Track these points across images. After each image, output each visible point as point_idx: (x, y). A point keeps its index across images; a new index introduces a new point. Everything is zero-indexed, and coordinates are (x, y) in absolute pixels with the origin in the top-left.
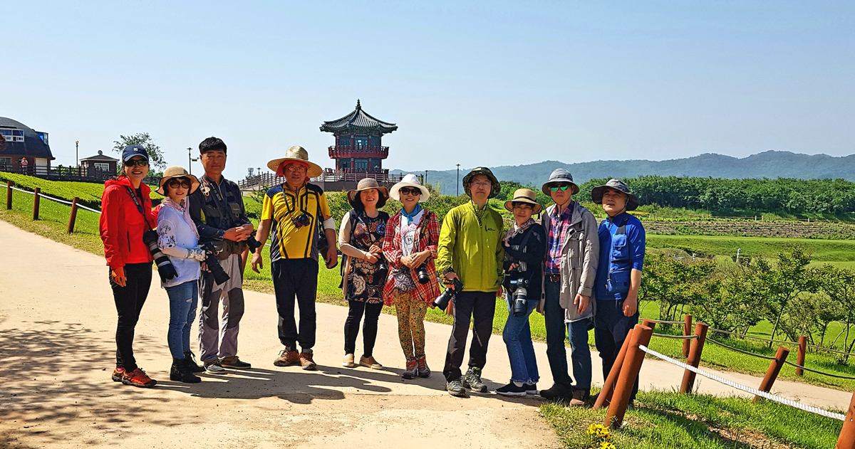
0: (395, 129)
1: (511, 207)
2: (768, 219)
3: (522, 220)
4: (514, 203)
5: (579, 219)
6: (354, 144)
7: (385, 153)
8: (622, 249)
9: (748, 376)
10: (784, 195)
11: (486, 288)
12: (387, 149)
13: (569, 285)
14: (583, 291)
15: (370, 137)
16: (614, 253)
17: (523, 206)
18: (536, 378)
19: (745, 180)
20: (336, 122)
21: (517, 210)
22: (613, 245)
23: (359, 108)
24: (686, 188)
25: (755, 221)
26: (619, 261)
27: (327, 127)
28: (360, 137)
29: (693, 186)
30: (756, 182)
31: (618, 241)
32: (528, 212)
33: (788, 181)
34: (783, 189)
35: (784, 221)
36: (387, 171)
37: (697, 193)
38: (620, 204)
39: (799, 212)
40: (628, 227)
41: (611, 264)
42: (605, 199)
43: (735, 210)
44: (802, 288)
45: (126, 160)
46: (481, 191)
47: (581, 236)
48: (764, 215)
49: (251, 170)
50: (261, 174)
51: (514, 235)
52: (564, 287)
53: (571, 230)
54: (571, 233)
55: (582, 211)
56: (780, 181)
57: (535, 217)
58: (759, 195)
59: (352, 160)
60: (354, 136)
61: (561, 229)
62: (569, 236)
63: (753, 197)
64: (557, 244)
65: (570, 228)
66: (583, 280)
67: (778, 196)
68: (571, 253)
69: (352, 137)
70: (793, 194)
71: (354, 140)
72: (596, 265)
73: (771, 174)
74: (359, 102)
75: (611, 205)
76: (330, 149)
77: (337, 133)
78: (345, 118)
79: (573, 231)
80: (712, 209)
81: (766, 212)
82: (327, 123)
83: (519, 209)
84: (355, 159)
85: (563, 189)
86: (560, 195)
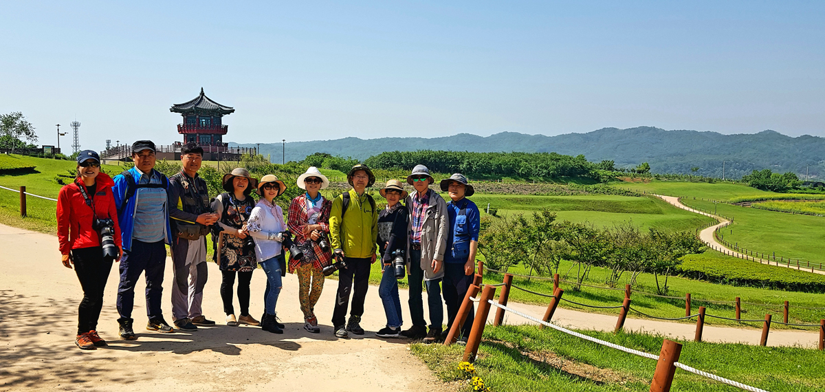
0: (233, 111)
1: (384, 193)
2: (506, 181)
3: (393, 203)
4: (387, 190)
5: (435, 203)
6: (199, 122)
7: (225, 130)
8: (463, 226)
9: (522, 304)
10: (517, 164)
11: (364, 255)
12: (226, 127)
13: (427, 253)
14: (438, 257)
15: (212, 117)
16: (456, 229)
17: (394, 192)
18: (401, 322)
19: (490, 153)
20: (183, 105)
21: (389, 196)
22: (457, 222)
23: (202, 94)
24: (451, 159)
25: (498, 183)
26: (461, 235)
27: (176, 109)
28: (204, 117)
29: (455, 158)
30: (497, 154)
31: (459, 220)
32: (397, 197)
33: (519, 154)
34: (516, 160)
35: (517, 183)
36: (226, 144)
37: (457, 162)
38: (461, 192)
39: (527, 176)
40: (468, 210)
41: (455, 237)
42: (450, 188)
43: (484, 175)
44: (550, 237)
45: (81, 162)
46: (361, 183)
47: (436, 216)
48: (504, 179)
49: (108, 142)
50: (119, 146)
51: (386, 214)
52: (423, 253)
53: (428, 211)
54: (429, 214)
55: (437, 197)
56: (514, 154)
57: (402, 202)
58: (500, 164)
59: (198, 135)
60: (199, 116)
61: (421, 210)
62: (427, 216)
63: (497, 166)
64: (419, 221)
65: (428, 209)
66: (437, 249)
67: (513, 164)
68: (429, 229)
69: (197, 117)
70: (523, 163)
71: (199, 119)
72: (446, 238)
73: (507, 148)
74: (202, 90)
75: (455, 193)
76: (179, 126)
77: (184, 113)
78: (191, 102)
79: (430, 212)
80: (468, 174)
81: (505, 177)
82: (176, 105)
83: (390, 195)
84: (200, 134)
85: (422, 180)
86: (420, 184)
